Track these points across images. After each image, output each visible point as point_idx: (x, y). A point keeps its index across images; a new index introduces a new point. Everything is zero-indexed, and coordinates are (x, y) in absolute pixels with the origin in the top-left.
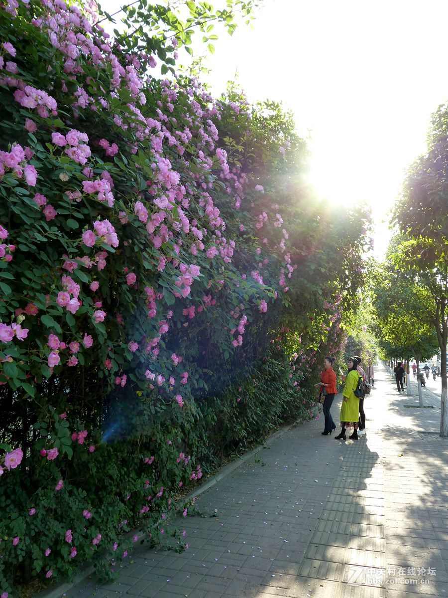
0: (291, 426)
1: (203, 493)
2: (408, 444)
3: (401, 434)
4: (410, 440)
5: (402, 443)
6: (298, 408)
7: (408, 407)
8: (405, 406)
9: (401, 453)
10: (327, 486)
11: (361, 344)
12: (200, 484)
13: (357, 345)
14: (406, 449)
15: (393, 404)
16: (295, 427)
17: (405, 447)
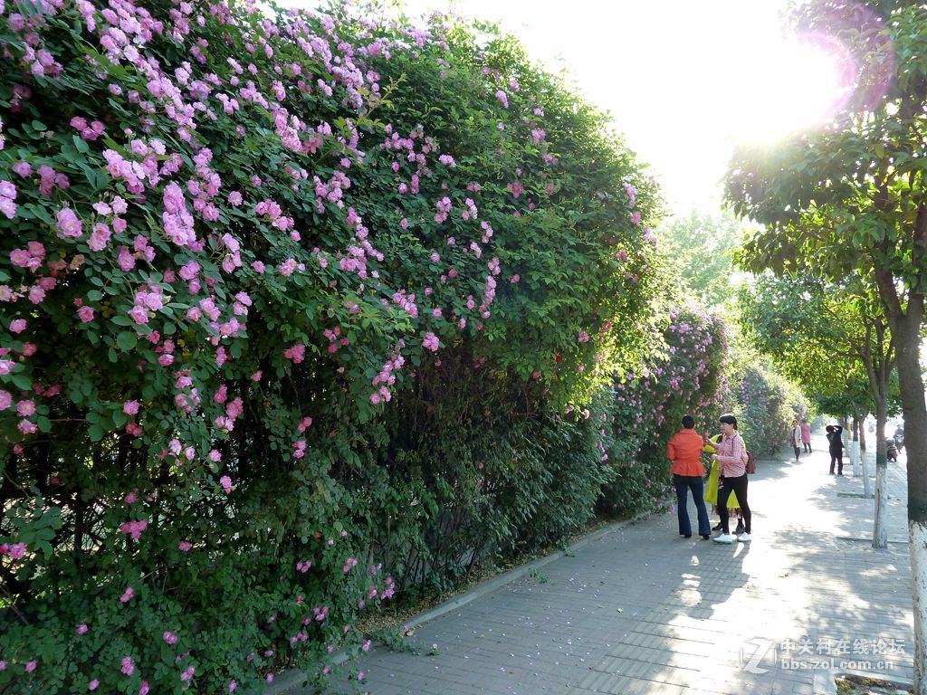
0: (627, 522)
1: (435, 619)
2: (809, 557)
3: (805, 541)
4: (814, 550)
5: (799, 555)
6: (638, 495)
7: (845, 495)
8: (839, 495)
9: (786, 572)
10: (632, 620)
11: (779, 392)
12: (434, 605)
13: (773, 393)
14: (799, 565)
15: (821, 491)
16: (633, 524)
17: (799, 561)
